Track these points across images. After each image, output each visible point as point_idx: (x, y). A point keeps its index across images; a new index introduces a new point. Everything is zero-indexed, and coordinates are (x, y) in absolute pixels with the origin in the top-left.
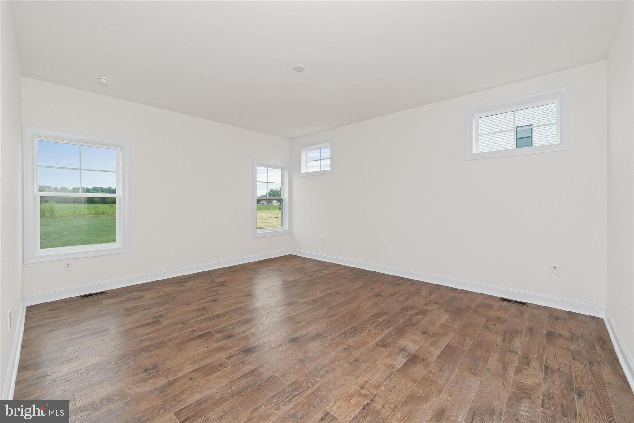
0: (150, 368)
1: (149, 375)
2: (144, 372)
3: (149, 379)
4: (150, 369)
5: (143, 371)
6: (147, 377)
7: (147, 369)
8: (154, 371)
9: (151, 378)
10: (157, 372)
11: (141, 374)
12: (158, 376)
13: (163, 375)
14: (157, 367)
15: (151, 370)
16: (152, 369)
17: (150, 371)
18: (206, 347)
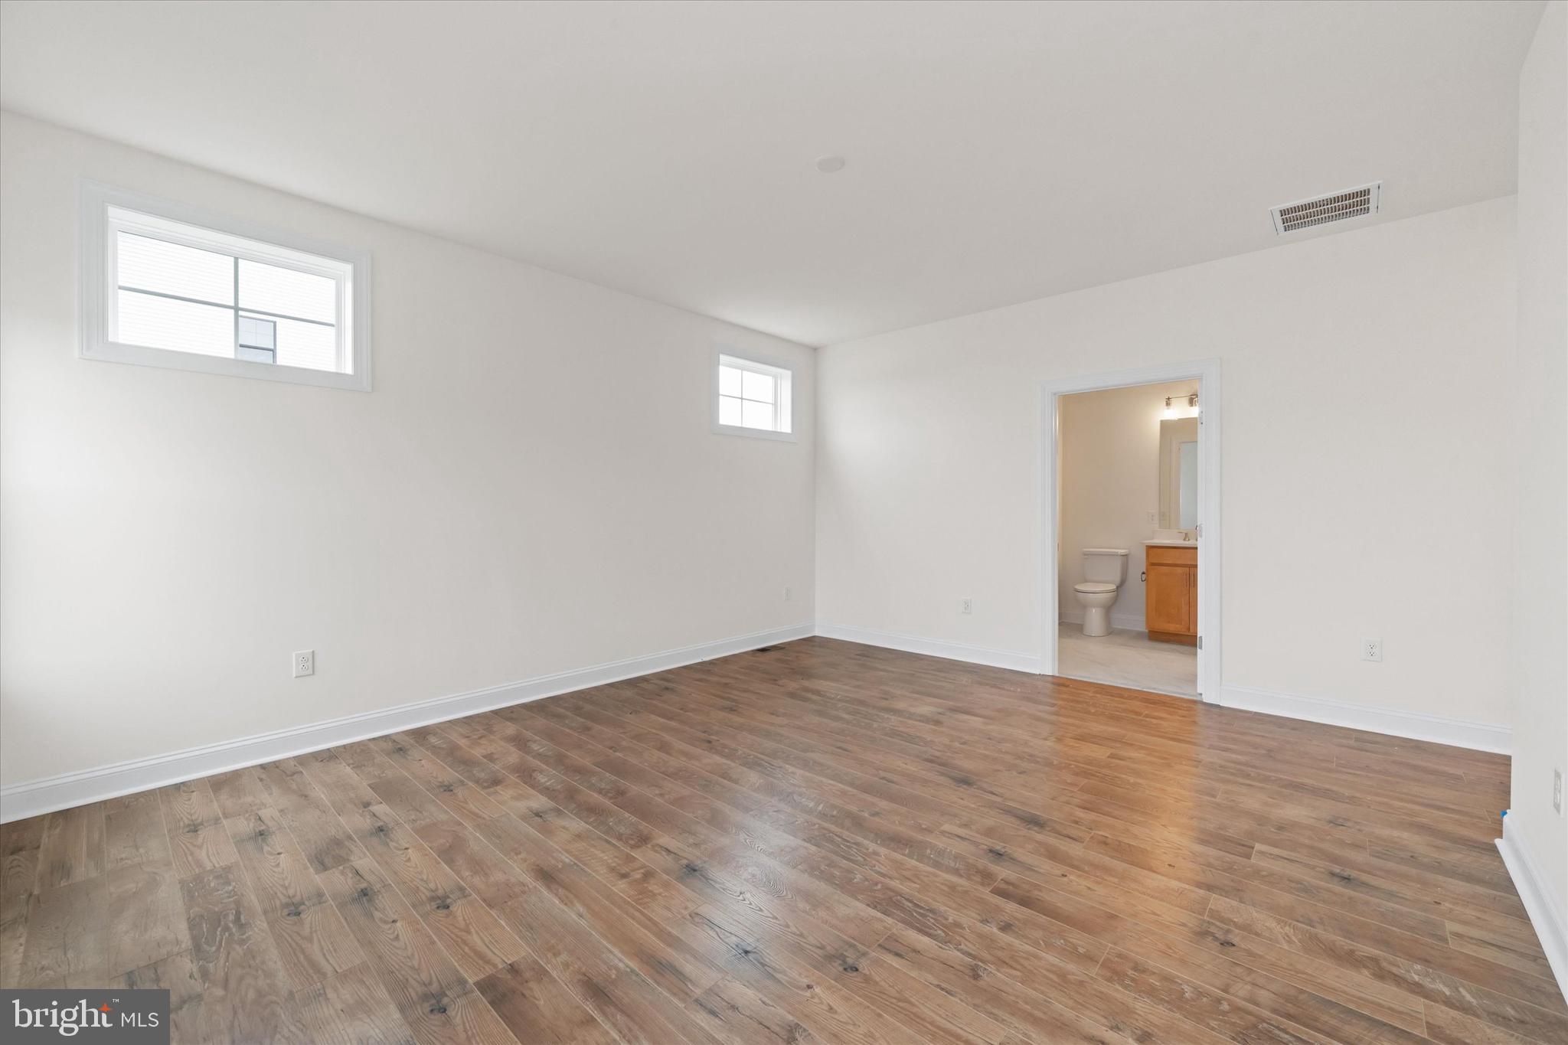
0: (1214, 940)
1: (1228, 931)
2: (1234, 945)
3: (1236, 925)
4: (1216, 939)
5: (1233, 949)
6: (1237, 931)
7: (1222, 944)
8: (1213, 929)
9: (1232, 923)
10: (1208, 922)
11: (1243, 946)
12: (1215, 914)
13: (1206, 909)
14: (1199, 930)
15: (1217, 935)
16: (1213, 935)
17: (1219, 935)
18: (1065, 879)
